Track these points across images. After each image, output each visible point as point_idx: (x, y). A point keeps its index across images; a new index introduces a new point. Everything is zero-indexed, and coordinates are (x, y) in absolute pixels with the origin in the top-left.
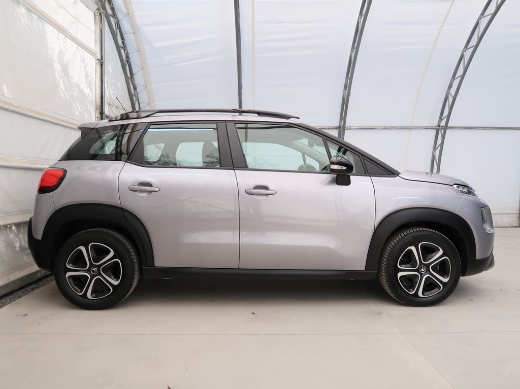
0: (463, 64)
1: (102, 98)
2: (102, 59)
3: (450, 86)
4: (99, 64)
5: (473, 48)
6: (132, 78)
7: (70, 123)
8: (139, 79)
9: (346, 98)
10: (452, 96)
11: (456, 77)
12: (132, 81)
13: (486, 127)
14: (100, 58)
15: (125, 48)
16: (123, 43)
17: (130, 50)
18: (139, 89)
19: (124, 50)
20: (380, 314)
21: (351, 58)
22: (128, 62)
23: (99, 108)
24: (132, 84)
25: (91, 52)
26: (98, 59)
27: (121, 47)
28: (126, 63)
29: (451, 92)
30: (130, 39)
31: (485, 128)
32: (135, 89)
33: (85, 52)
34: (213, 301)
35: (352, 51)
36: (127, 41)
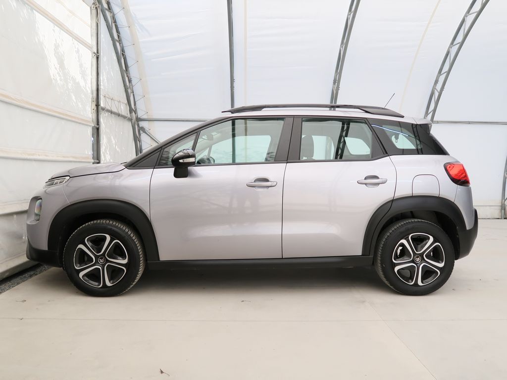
0: (449, 60)
1: (98, 90)
2: (98, 53)
3: (436, 82)
4: (95, 57)
5: (459, 44)
6: (126, 70)
7: (67, 115)
8: (133, 72)
9: (335, 92)
10: (437, 91)
11: (442, 73)
12: (127, 74)
13: (471, 122)
14: (96, 52)
15: (120, 41)
16: (119, 36)
17: (125, 43)
18: (134, 81)
19: (120, 44)
20: (364, 302)
21: (340, 53)
22: (123, 55)
23: (95, 100)
24: (127, 76)
25: (88, 46)
26: (94, 53)
27: (117, 41)
28: (121, 57)
29: (437, 88)
30: (125, 33)
31: (469, 123)
32: (130, 81)
33: (81, 45)
34: (204, 288)
35: (341, 46)
36: (122, 35)
